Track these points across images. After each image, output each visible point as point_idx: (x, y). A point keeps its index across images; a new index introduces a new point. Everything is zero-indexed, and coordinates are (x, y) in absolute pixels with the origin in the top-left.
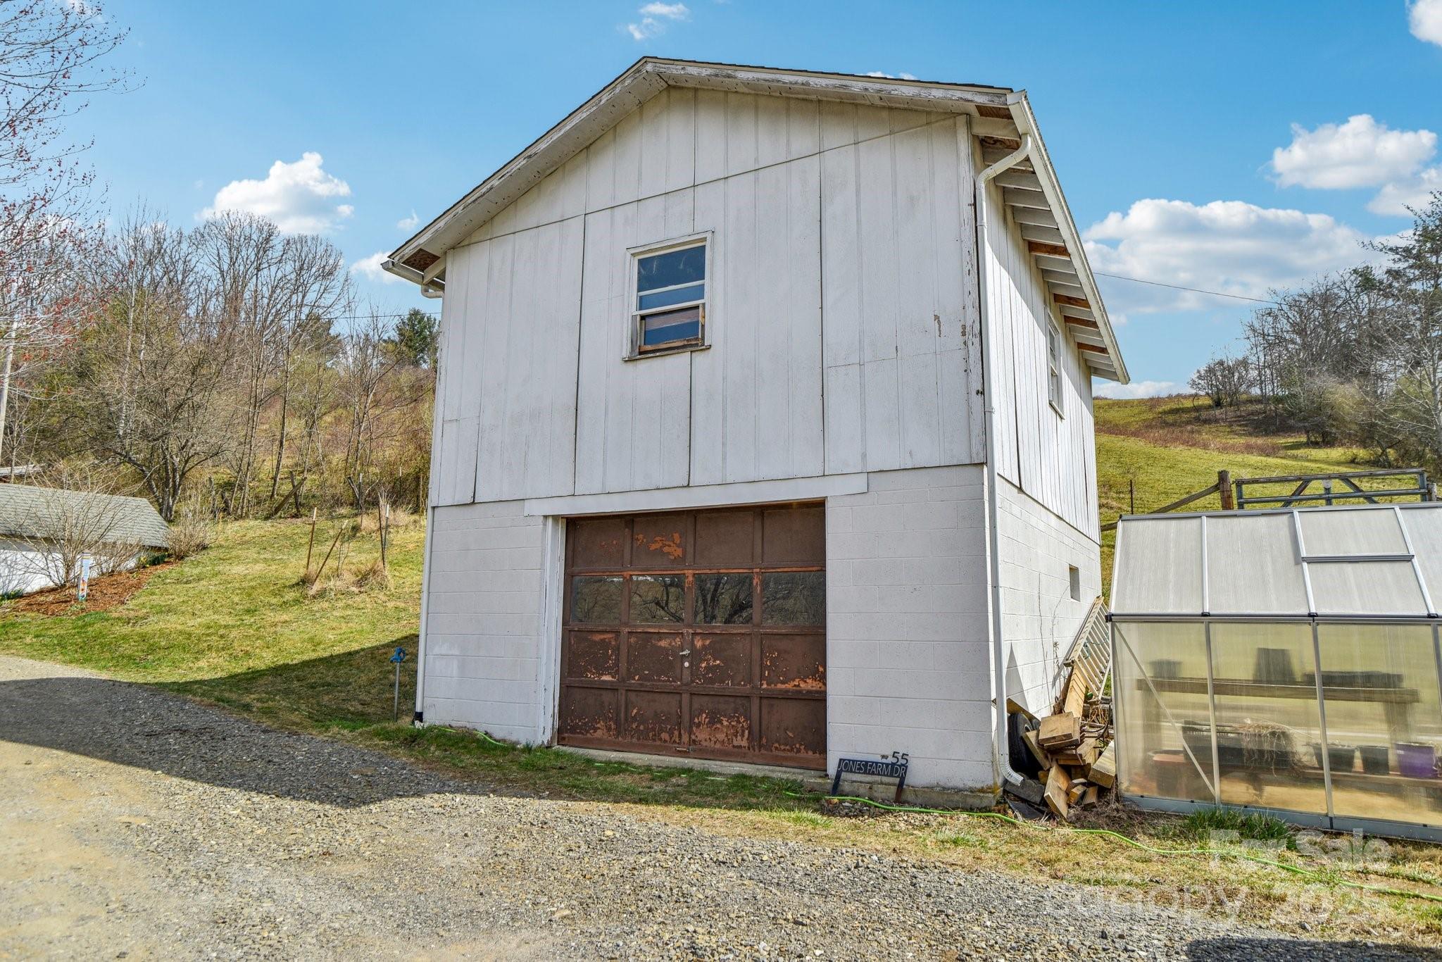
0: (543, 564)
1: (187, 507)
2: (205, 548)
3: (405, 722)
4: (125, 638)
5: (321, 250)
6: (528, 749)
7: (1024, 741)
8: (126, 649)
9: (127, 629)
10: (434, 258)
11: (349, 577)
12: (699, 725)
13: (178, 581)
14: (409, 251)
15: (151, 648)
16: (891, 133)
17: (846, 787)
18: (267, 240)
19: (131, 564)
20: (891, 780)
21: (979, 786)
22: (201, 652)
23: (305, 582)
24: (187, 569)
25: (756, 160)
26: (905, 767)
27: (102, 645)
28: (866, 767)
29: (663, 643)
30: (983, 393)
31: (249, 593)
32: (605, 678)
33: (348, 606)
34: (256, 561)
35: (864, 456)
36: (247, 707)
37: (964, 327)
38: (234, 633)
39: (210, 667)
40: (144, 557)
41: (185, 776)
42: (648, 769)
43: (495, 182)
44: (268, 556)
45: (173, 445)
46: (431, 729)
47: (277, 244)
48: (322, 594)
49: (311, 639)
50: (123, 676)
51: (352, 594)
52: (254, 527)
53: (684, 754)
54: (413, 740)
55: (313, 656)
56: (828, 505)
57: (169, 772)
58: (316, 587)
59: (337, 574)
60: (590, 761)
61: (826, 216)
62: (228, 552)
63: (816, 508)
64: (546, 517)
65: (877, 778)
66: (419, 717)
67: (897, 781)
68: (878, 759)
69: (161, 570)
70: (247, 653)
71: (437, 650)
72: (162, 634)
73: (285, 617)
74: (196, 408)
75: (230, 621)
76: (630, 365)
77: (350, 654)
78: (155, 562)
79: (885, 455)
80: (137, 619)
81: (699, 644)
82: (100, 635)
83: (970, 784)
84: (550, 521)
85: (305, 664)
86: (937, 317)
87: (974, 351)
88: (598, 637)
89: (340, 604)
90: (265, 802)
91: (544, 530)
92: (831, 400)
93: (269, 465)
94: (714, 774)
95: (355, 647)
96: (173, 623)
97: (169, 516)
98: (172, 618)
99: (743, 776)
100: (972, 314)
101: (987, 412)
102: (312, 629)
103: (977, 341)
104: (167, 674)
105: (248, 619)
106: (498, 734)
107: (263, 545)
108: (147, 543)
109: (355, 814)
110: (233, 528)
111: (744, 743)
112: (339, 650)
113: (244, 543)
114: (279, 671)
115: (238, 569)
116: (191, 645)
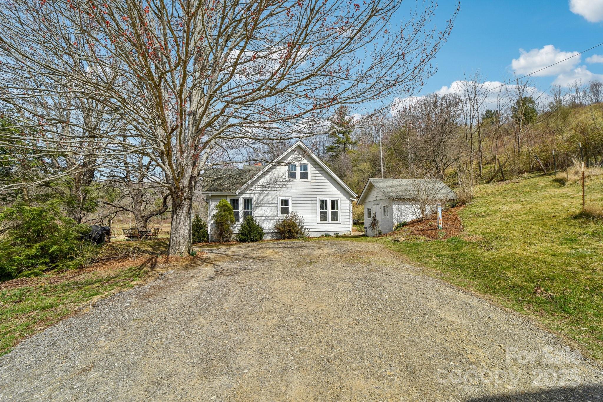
2: (473, 198)
24: (466, 210)
40: (448, 204)
62: (486, 199)
69: (456, 210)
78: (453, 206)
108: (446, 198)
113: (490, 194)
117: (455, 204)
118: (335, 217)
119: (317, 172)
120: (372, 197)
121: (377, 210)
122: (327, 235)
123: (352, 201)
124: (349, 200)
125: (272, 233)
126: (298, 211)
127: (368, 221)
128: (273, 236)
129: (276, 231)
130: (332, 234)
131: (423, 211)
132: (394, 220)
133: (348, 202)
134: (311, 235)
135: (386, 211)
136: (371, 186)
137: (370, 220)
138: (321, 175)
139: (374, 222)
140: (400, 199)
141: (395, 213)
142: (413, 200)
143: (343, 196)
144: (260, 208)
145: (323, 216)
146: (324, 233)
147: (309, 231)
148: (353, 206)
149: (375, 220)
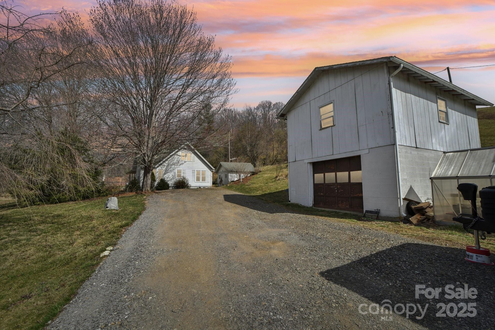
0: (308, 172)
1: (258, 164)
2: (261, 171)
3: (287, 203)
4: (247, 188)
5: (281, 105)
6: (307, 207)
7: (411, 208)
8: (247, 190)
9: (247, 187)
10: (285, 114)
11: (284, 176)
12: (339, 203)
13: (256, 178)
14: (280, 114)
15: (251, 190)
16: (369, 71)
17: (367, 216)
18: (270, 105)
19: (249, 175)
20: (376, 215)
21: (396, 217)
22: (258, 191)
23: (277, 177)
24: (258, 176)
25: (341, 83)
26: (379, 212)
27: (244, 189)
28: (371, 212)
29: (332, 187)
30: (393, 128)
31: (267, 180)
32: (322, 194)
33: (283, 182)
34: (269, 174)
35: (368, 145)
36: (263, 199)
37: (388, 113)
38: (264, 187)
39: (259, 193)
40: (251, 174)
41: (250, 208)
42: (328, 211)
43: (292, 99)
44: (271, 172)
45: (255, 152)
46: (291, 203)
47: (272, 105)
48: (279, 179)
49: (276, 188)
50: (246, 194)
51: (284, 179)
52: (270, 167)
53: (337, 209)
54: (288, 205)
55: (276, 191)
56: (361, 156)
57: (248, 208)
58: (278, 179)
59: (282, 175)
60: (318, 210)
61: (356, 93)
62: (265, 172)
63: (359, 157)
64: (308, 163)
65: (374, 214)
66: (290, 201)
67: (377, 215)
68: (374, 210)
69: (254, 176)
70: (265, 191)
71: (292, 189)
72: (253, 187)
73: (272, 184)
74: (257, 145)
75: (263, 185)
76: (320, 131)
77: (282, 191)
78: (253, 175)
79: (372, 144)
80: (249, 185)
81: (338, 187)
82: (244, 188)
83: (394, 216)
84: (309, 164)
85: (274, 192)
86: (382, 112)
87: (391, 118)
88: (320, 186)
89: (282, 181)
90: (259, 212)
91: (308, 165)
92: (360, 134)
93: (272, 154)
94: (340, 213)
95: (284, 189)
96: (254, 186)
97: (255, 166)
98: (254, 185)
99: (346, 213)
100: (390, 110)
101: (394, 132)
102: (276, 186)
103: (391, 116)
104: (252, 194)
105: (266, 185)
106: (303, 205)
107: (270, 170)
108: (251, 171)
109: (271, 215)
110: (266, 167)
111: (348, 207)
112: (280, 190)
113: (267, 170)
114: (270, 194)
115: (266, 175)
116: (256, 189)
117: (253, 174)
118: (204, 179)
119: (196, 157)
120: (221, 170)
121: (223, 176)
122: (200, 188)
123: (212, 171)
124: (211, 171)
125: (172, 187)
126: (186, 176)
127: (219, 180)
128: (173, 188)
129: (175, 186)
130: (202, 187)
131: (240, 176)
132: (229, 180)
133: (210, 172)
134: (191, 188)
135: (227, 176)
136: (221, 166)
137: (220, 180)
138: (197, 158)
139: (221, 181)
140: (232, 172)
141: (230, 177)
142: (236, 172)
143: (208, 169)
144: (167, 174)
145: (198, 179)
146: (198, 187)
147: (191, 186)
148: (213, 174)
149: (222, 180)
